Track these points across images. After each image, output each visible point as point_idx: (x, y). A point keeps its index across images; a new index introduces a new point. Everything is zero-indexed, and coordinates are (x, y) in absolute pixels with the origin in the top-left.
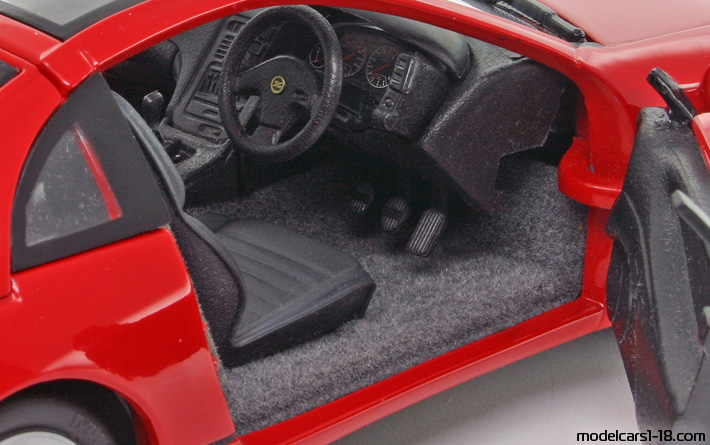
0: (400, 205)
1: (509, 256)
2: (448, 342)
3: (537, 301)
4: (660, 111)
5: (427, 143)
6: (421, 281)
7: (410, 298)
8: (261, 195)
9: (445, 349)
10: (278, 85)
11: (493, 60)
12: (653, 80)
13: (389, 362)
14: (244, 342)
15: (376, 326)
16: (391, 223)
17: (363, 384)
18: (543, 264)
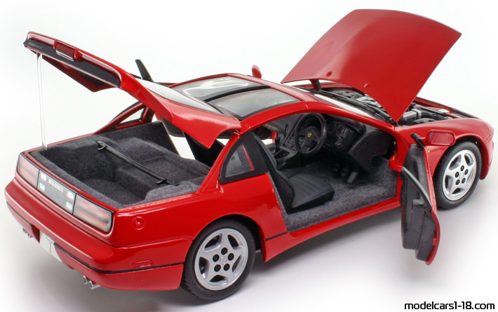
0: (346, 170)
1: (377, 185)
2: (355, 208)
3: (382, 198)
4: (415, 145)
5: (350, 152)
6: (351, 191)
7: (347, 195)
8: (308, 166)
9: (354, 210)
10: (310, 135)
11: (370, 130)
12: (412, 136)
13: (337, 213)
14: (295, 206)
15: (335, 203)
16: (343, 175)
17: (329, 219)
18: (385, 187)
